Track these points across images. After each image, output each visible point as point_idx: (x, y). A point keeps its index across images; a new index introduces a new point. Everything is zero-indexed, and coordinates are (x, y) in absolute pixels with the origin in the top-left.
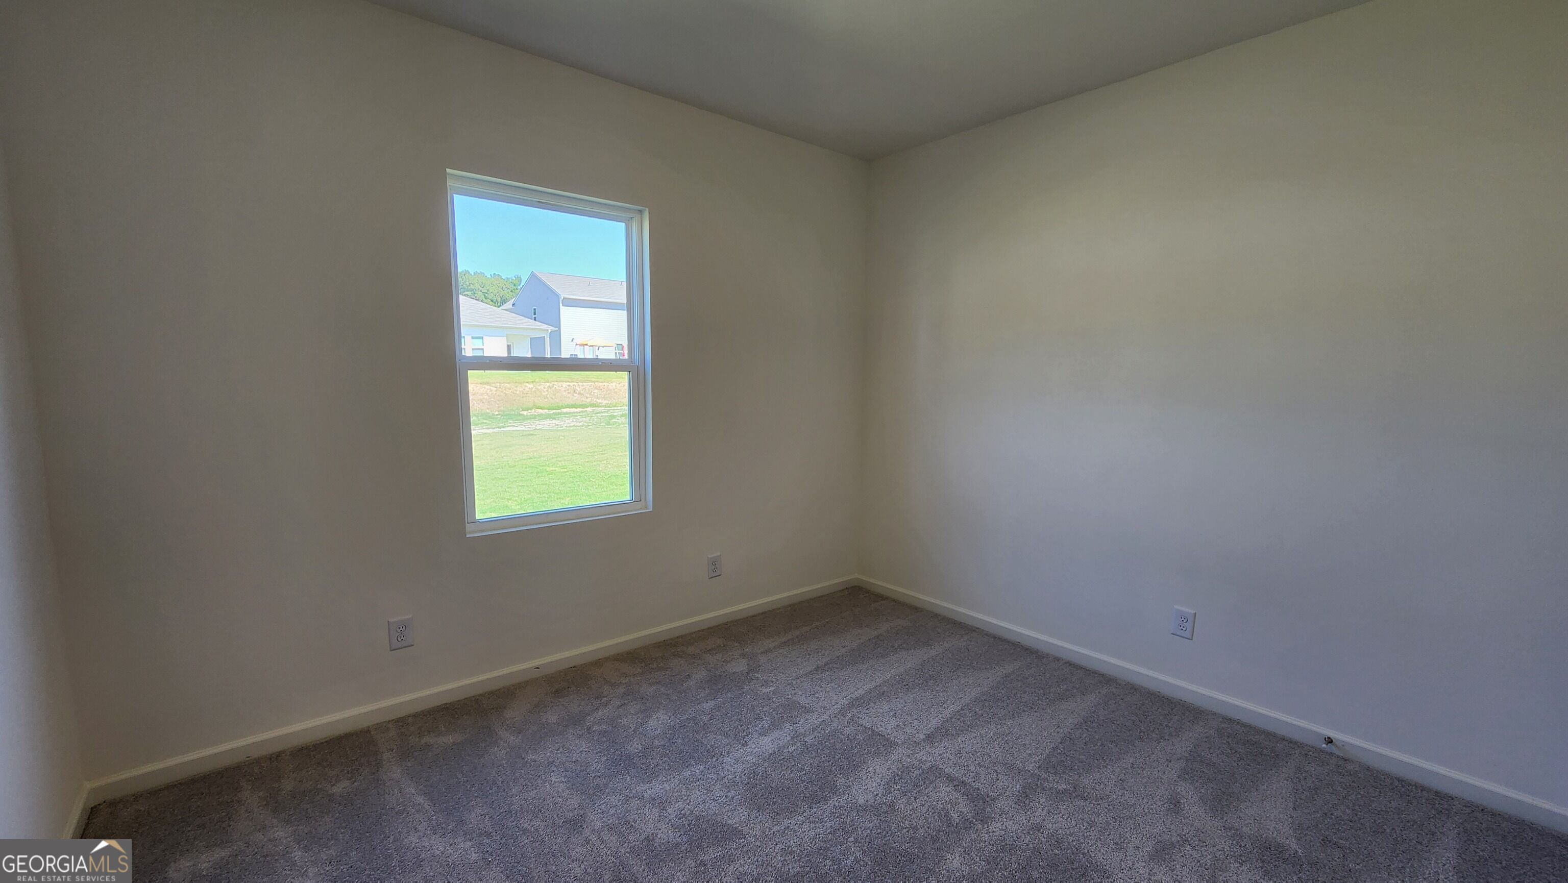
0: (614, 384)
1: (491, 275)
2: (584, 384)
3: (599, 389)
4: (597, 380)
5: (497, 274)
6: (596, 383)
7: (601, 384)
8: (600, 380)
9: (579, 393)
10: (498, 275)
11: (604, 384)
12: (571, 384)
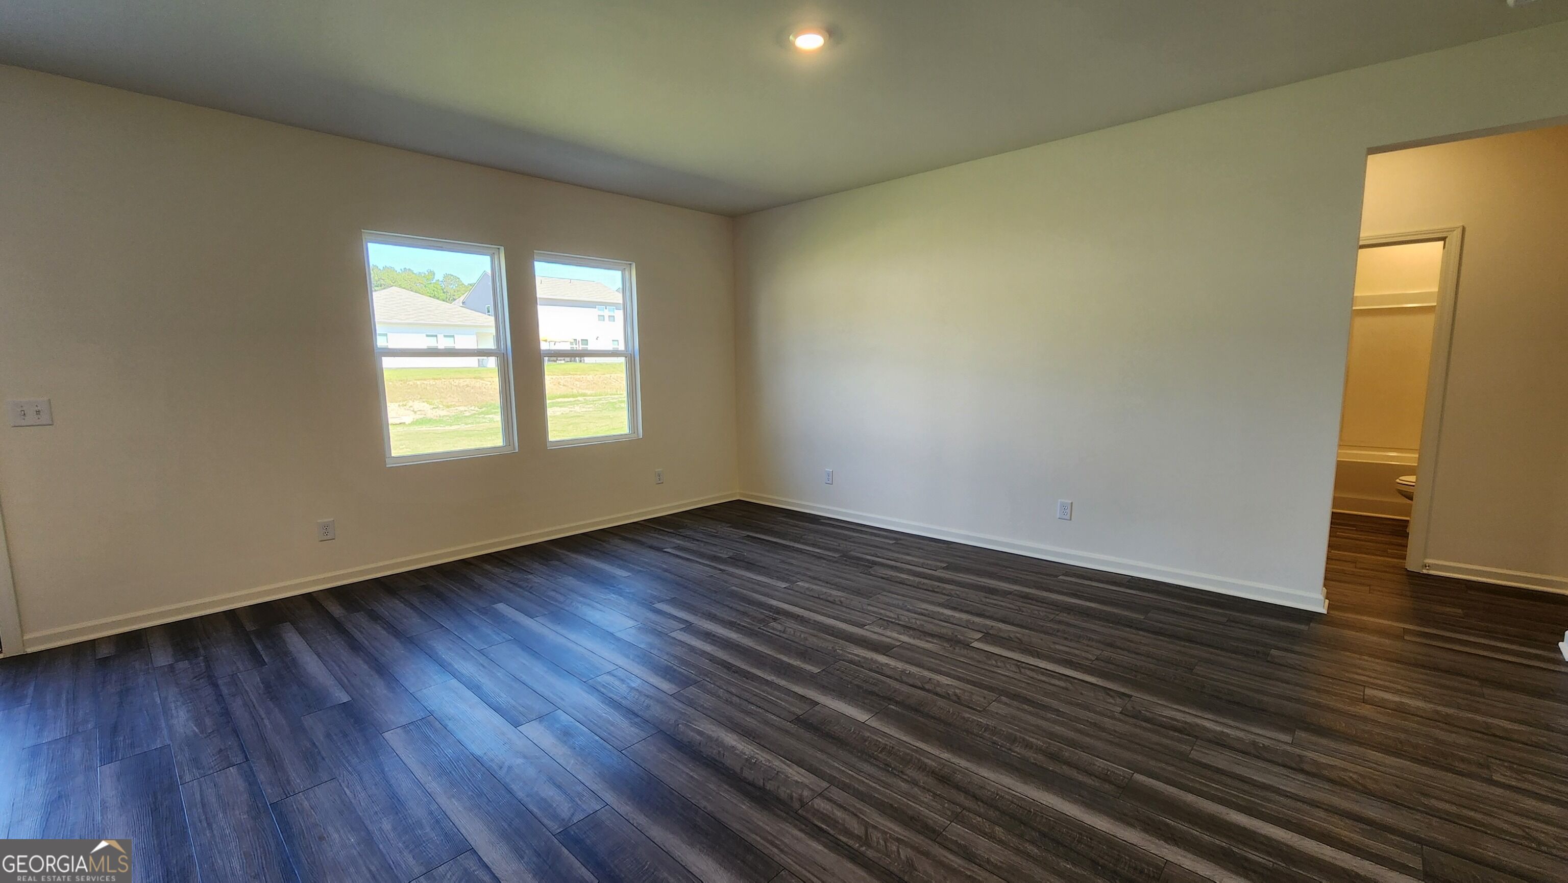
0: (591, 376)
1: (401, 270)
2: (566, 377)
3: (579, 380)
4: (576, 373)
5: (407, 268)
6: (575, 376)
7: (579, 377)
8: (579, 373)
9: (564, 385)
10: (409, 269)
11: (582, 376)
12: (554, 377)
